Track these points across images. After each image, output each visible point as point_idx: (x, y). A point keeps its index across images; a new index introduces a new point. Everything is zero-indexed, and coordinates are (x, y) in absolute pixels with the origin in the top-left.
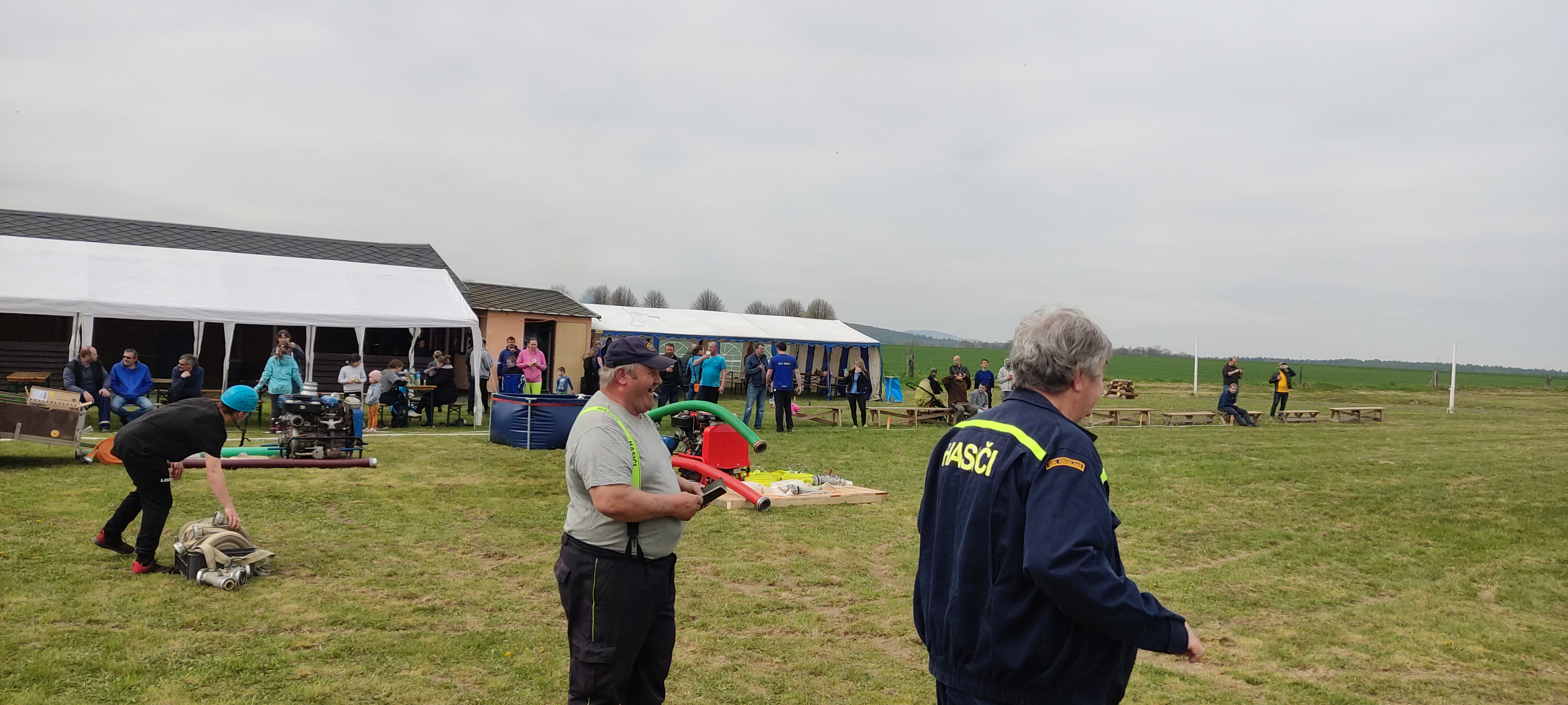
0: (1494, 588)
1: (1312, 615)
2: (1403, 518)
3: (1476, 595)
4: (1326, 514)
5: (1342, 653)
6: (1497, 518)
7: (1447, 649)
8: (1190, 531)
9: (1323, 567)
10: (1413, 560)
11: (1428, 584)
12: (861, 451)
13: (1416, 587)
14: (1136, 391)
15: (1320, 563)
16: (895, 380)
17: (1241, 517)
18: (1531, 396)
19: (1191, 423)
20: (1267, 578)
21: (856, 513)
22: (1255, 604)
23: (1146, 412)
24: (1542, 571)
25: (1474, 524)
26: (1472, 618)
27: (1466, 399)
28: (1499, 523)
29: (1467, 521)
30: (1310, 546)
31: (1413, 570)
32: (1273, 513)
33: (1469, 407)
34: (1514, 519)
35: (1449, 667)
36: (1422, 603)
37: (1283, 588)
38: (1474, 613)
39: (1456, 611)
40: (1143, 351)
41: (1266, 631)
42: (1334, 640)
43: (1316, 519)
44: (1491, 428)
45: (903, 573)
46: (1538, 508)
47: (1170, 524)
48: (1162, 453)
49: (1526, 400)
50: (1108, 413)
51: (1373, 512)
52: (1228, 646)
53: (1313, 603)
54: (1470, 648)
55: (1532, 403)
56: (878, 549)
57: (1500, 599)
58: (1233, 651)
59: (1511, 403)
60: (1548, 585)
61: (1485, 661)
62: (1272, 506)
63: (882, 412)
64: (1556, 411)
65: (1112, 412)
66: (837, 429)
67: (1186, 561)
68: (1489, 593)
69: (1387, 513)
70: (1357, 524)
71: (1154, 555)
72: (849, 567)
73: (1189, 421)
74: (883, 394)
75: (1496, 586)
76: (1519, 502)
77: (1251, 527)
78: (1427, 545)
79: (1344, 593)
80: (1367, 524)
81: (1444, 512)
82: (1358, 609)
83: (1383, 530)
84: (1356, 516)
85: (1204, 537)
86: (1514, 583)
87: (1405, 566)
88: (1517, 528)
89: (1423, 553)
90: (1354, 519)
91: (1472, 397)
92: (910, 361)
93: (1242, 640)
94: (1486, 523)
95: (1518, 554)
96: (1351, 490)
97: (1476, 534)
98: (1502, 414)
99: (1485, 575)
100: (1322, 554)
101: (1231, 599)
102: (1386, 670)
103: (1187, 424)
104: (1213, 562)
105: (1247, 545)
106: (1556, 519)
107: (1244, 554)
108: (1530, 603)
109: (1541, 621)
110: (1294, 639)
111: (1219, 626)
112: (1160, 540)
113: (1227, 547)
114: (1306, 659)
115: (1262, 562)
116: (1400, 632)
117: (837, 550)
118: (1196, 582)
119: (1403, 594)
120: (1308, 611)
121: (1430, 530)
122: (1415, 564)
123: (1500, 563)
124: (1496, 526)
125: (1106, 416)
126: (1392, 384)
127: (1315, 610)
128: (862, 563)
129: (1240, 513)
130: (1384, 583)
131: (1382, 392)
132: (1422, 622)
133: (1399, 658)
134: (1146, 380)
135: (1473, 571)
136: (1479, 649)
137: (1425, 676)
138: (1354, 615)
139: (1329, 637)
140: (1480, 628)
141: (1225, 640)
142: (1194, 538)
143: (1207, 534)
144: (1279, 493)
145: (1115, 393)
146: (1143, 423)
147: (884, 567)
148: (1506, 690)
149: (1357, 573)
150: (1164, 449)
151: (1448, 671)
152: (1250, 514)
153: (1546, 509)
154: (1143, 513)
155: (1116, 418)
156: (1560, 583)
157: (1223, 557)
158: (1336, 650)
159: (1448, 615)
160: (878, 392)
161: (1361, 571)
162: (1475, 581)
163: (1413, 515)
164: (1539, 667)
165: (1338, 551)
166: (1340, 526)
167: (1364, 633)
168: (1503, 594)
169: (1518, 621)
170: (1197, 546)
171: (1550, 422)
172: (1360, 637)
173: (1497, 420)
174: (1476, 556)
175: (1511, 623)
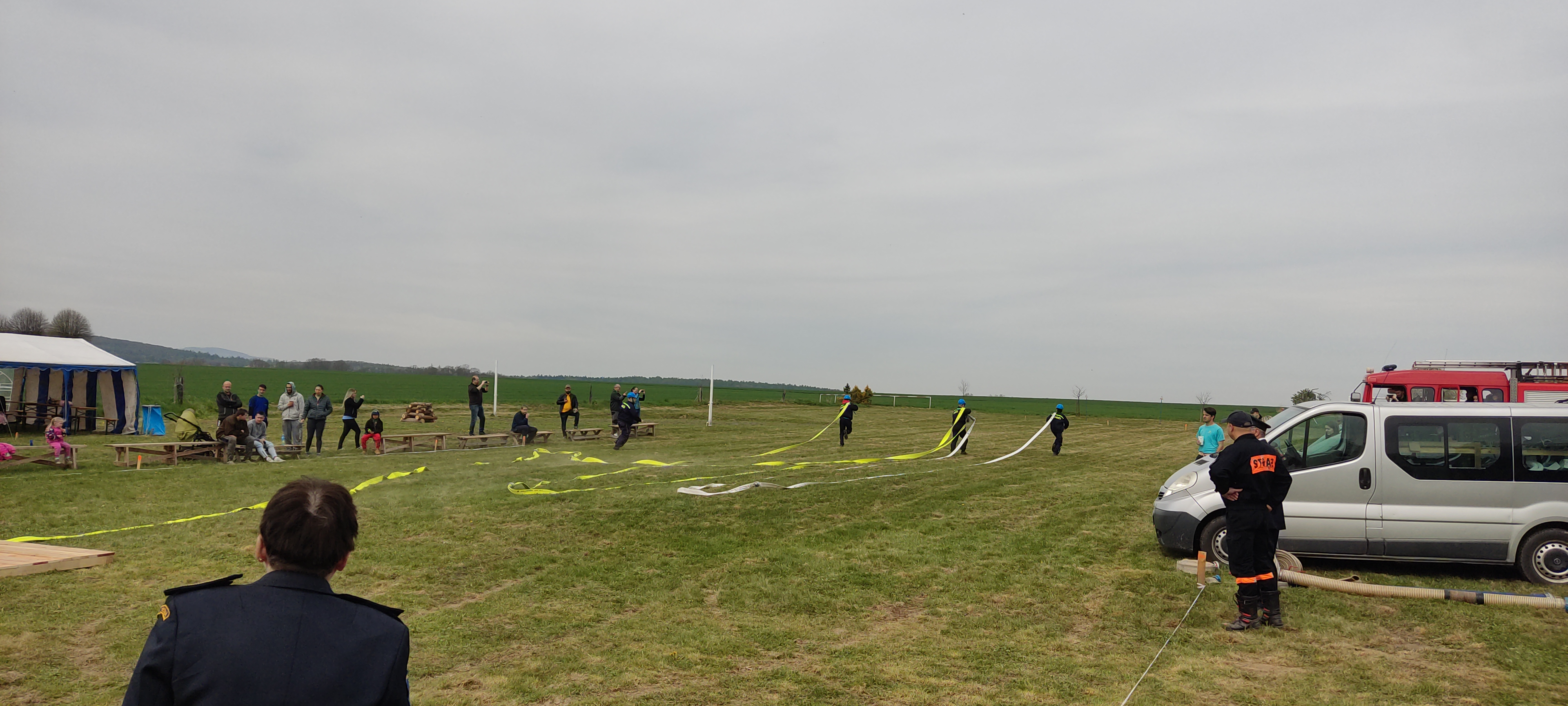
0: (717, 593)
1: (559, 642)
2: (656, 531)
3: (703, 601)
4: (591, 532)
5: (579, 678)
6: (730, 524)
7: (671, 660)
8: (461, 564)
9: (580, 588)
10: (658, 572)
11: (666, 594)
12: (94, 500)
13: (655, 599)
14: (436, 414)
15: (577, 584)
16: (156, 410)
17: (514, 543)
18: (771, 408)
19: (485, 446)
20: (525, 607)
21: (67, 582)
22: (509, 637)
23: (441, 437)
24: (756, 571)
25: (712, 531)
26: (697, 624)
27: (724, 413)
28: (731, 528)
29: (707, 529)
30: (571, 568)
31: (656, 582)
32: (544, 535)
33: (726, 419)
34: (743, 523)
35: (670, 678)
36: (658, 614)
37: (538, 615)
38: (699, 619)
39: (685, 619)
40: (452, 370)
41: (514, 666)
42: (575, 665)
43: (581, 538)
44: (738, 437)
45: (113, 655)
46: (762, 511)
47: (443, 558)
48: (452, 480)
49: (768, 411)
50: (402, 439)
51: (632, 526)
52: (474, 689)
53: (563, 628)
54: (690, 656)
55: (770, 415)
56: (89, 627)
57: (721, 603)
58: (478, 694)
59: (756, 415)
60: (759, 584)
61: (699, 667)
62: (544, 528)
63: (131, 449)
64: (788, 421)
65: (406, 438)
66: (69, 473)
67: (452, 597)
68: (713, 599)
69: (643, 527)
70: (615, 540)
71: (420, 596)
72: (37, 657)
73: (484, 443)
74: (140, 426)
75: (720, 590)
76: (748, 507)
77: (522, 554)
78: (672, 555)
79: (592, 613)
80: (625, 539)
81: (691, 521)
82: (602, 629)
83: (637, 543)
84: (616, 533)
85: (474, 570)
86: (734, 585)
87: (649, 579)
88: (744, 531)
89: (666, 564)
90: (614, 535)
91: (729, 411)
92: (178, 386)
93: (489, 681)
94: (722, 529)
95: (740, 558)
96: (616, 506)
97: (712, 540)
98: (748, 424)
99: (713, 580)
100: (579, 575)
101: (486, 636)
102: (615, 691)
103: (482, 446)
104: (478, 595)
105: (514, 573)
106: (774, 520)
107: (509, 583)
108: (743, 603)
109: (748, 619)
110: (538, 670)
111: (469, 667)
112: (429, 578)
113: (494, 578)
114: (544, 692)
115: (524, 590)
116: (634, 647)
117: (27, 635)
118: (456, 622)
119: (645, 607)
120: (558, 637)
121: (676, 541)
122: (659, 575)
123: (727, 567)
124: (729, 531)
125: (400, 442)
126: (666, 401)
127: (564, 635)
128: (57, 649)
129: (513, 540)
130: (629, 597)
131: (658, 408)
132: (654, 634)
133: (628, 677)
134: (448, 402)
135: (704, 577)
136: (697, 655)
137: (648, 691)
138: (597, 636)
139: (573, 663)
140: (702, 634)
141: (471, 682)
142: (463, 571)
143: (477, 565)
144: (552, 515)
145: (414, 417)
146: (439, 448)
147: (89, 650)
148: (711, 694)
149: (608, 591)
150: (454, 476)
151: (669, 683)
152: (523, 539)
153: (768, 511)
154: (417, 549)
155: (410, 444)
156: (767, 580)
157: (488, 588)
158: (575, 675)
159: (678, 624)
160: (133, 424)
161: (612, 588)
162: (705, 587)
163: (665, 526)
164: (740, 665)
165: (595, 570)
166: (602, 543)
167: (602, 653)
168: (724, 597)
169: (732, 622)
170: (465, 580)
171: (782, 431)
172: (599, 658)
173: (744, 430)
174: (709, 562)
175: (725, 625)
